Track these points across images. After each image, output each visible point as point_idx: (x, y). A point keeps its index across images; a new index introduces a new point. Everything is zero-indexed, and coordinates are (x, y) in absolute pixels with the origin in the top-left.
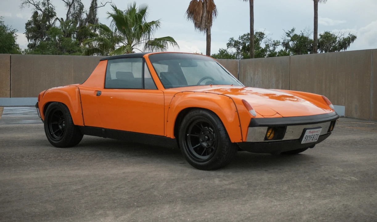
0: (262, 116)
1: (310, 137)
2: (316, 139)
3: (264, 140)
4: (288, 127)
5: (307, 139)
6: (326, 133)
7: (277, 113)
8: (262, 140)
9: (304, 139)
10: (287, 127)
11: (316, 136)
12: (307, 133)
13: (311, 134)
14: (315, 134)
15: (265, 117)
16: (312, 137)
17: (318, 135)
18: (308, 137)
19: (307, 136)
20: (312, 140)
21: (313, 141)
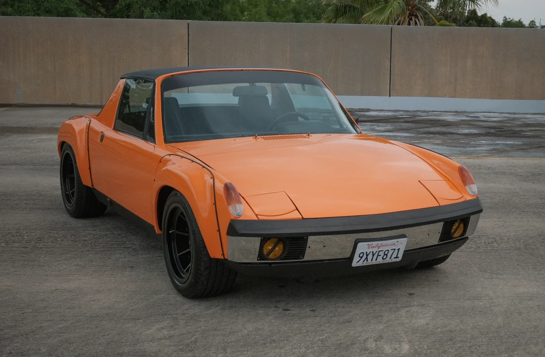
0: (256, 215)
1: (373, 255)
2: (394, 255)
3: (258, 260)
4: (311, 238)
5: (367, 258)
6: (437, 243)
7: (297, 209)
8: (253, 259)
9: (356, 258)
10: (307, 238)
11: (391, 252)
12: (362, 247)
13: (375, 250)
14: (389, 248)
15: (261, 218)
16: (382, 254)
17: (399, 250)
18: (367, 255)
19: (363, 253)
20: (383, 259)
21: (388, 260)
